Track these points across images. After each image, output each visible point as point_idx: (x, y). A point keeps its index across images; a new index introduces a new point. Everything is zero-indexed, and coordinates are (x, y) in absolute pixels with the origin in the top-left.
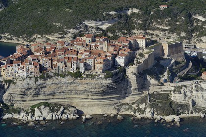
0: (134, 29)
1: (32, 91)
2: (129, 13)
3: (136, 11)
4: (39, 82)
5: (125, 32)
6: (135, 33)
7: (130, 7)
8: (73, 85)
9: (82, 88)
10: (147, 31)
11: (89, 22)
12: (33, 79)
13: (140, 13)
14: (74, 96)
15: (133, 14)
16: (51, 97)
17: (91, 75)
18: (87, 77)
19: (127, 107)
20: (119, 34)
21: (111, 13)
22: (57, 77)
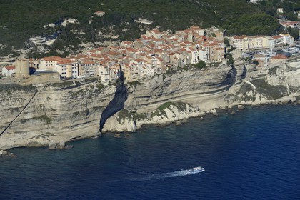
0: (81, 43)
1: (157, 90)
2: (64, 24)
3: (72, 21)
4: (166, 80)
5: (73, 47)
6: (83, 47)
7: (65, 17)
8: (193, 79)
9: (201, 81)
10: (96, 43)
11: (34, 39)
12: (161, 76)
13: (78, 23)
14: (190, 92)
15: (70, 25)
16: (170, 96)
17: (215, 63)
18: (211, 66)
19: (234, 97)
20: (68, 50)
21: (50, 25)
22: (180, 71)
